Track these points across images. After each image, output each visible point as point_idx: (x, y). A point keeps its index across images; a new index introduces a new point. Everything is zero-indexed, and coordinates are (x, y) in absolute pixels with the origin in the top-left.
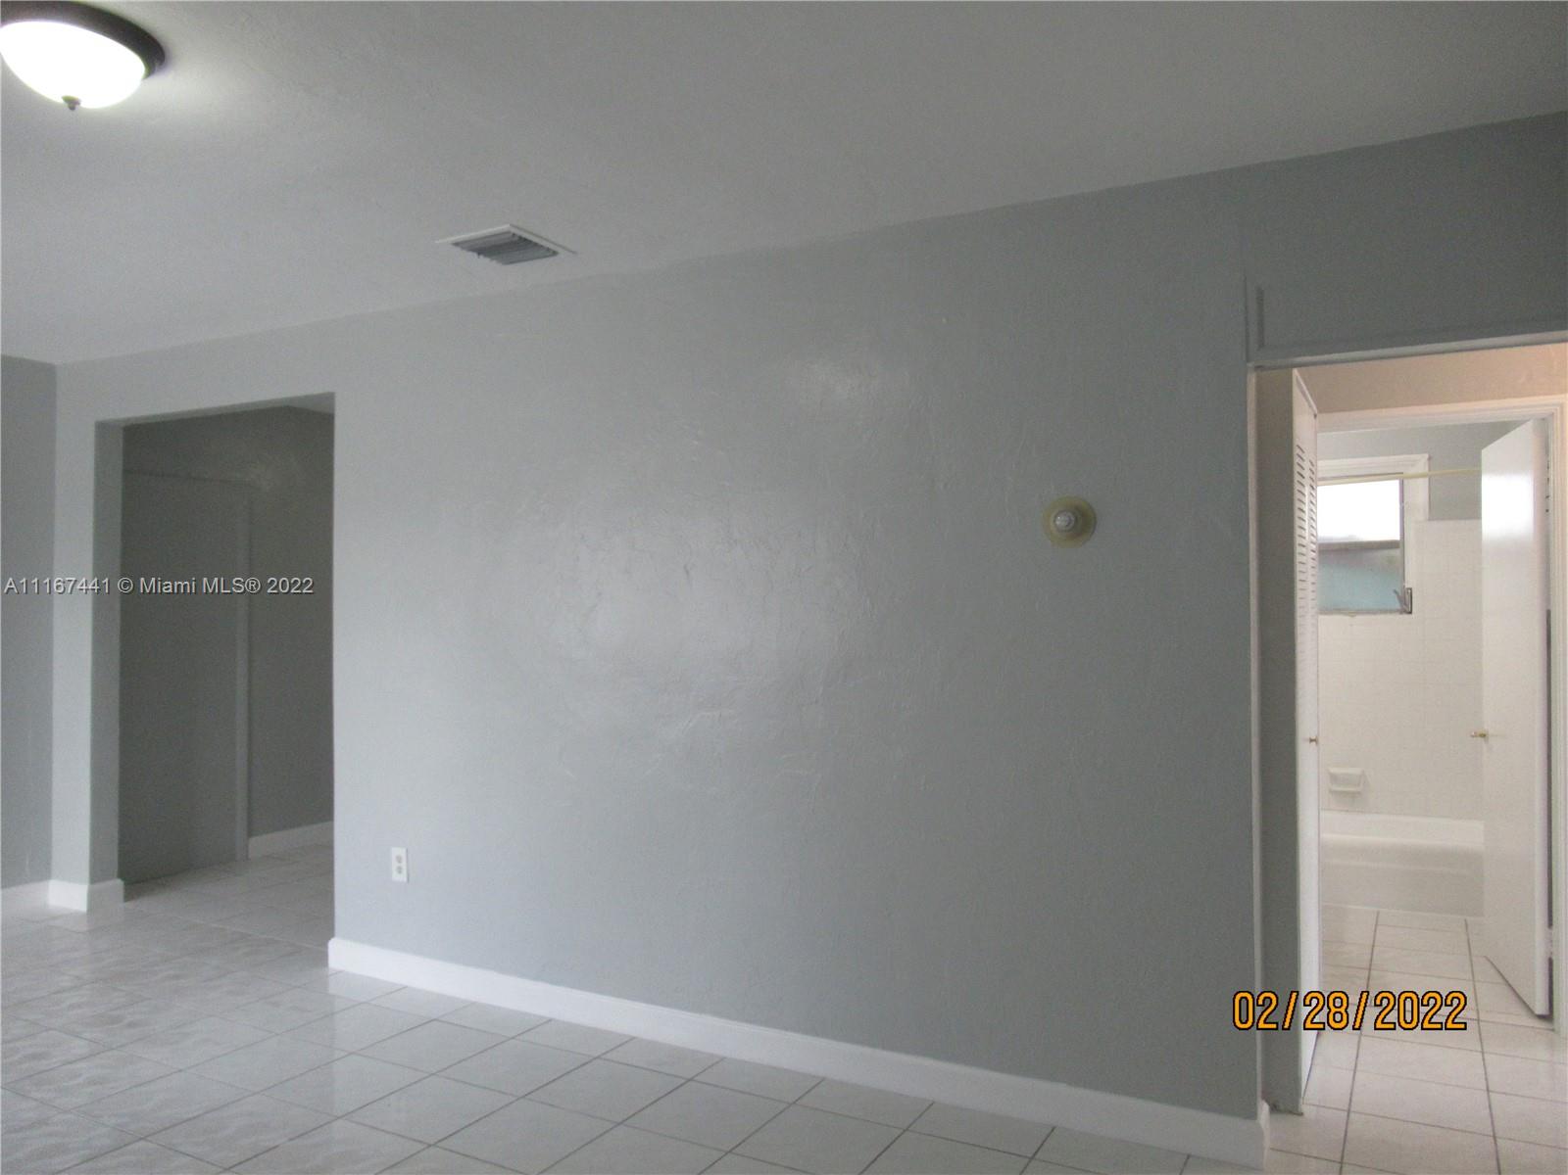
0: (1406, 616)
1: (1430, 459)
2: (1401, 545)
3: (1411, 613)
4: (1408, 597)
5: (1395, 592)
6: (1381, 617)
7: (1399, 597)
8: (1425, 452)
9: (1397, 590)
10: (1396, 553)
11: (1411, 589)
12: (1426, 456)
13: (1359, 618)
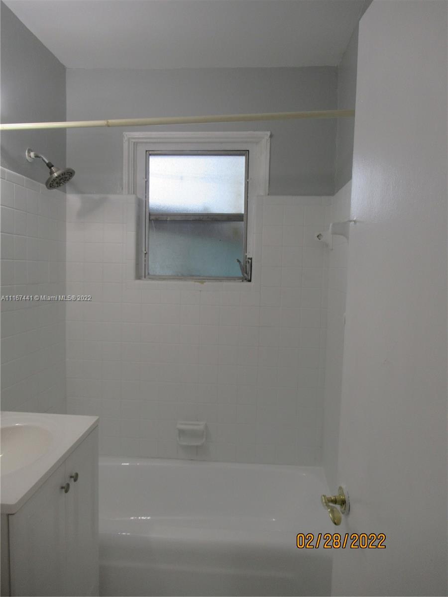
0: (246, 284)
1: (271, 136)
2: (245, 218)
3: (250, 281)
4: (248, 266)
5: (238, 261)
6: (225, 284)
7: (241, 266)
8: (268, 131)
9: (242, 261)
10: (241, 224)
11: (251, 259)
12: (269, 133)
13: (208, 284)
